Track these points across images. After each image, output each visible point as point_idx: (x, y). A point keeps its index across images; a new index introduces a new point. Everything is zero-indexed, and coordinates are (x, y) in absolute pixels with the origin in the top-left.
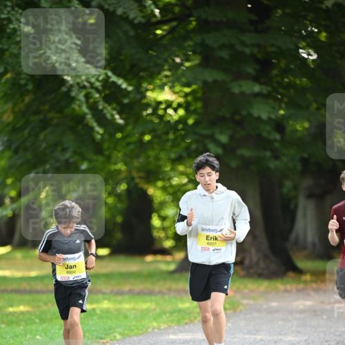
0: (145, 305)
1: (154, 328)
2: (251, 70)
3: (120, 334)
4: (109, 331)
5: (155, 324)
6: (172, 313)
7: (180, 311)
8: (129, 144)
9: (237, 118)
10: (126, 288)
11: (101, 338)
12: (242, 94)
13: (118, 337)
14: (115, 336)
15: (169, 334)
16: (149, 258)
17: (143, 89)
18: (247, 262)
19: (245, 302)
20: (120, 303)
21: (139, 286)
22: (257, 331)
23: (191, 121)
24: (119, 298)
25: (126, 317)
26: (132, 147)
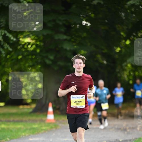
0: (19, 126)
1: (23, 136)
2: (63, 30)
3: (9, 138)
4: (4, 137)
5: (23, 134)
6: (30, 129)
7: (34, 129)
8: (12, 60)
9: (57, 49)
10: (12, 119)
11: (1, 140)
12: (59, 39)
13: (8, 139)
14: (7, 139)
15: (29, 138)
16: (21, 107)
17: (18, 37)
18: (61, 108)
19: (60, 125)
20: (9, 125)
21: (17, 118)
22: (65, 137)
23: (38, 51)
24: (9, 123)
25: (11, 131)
26: (14, 61)
